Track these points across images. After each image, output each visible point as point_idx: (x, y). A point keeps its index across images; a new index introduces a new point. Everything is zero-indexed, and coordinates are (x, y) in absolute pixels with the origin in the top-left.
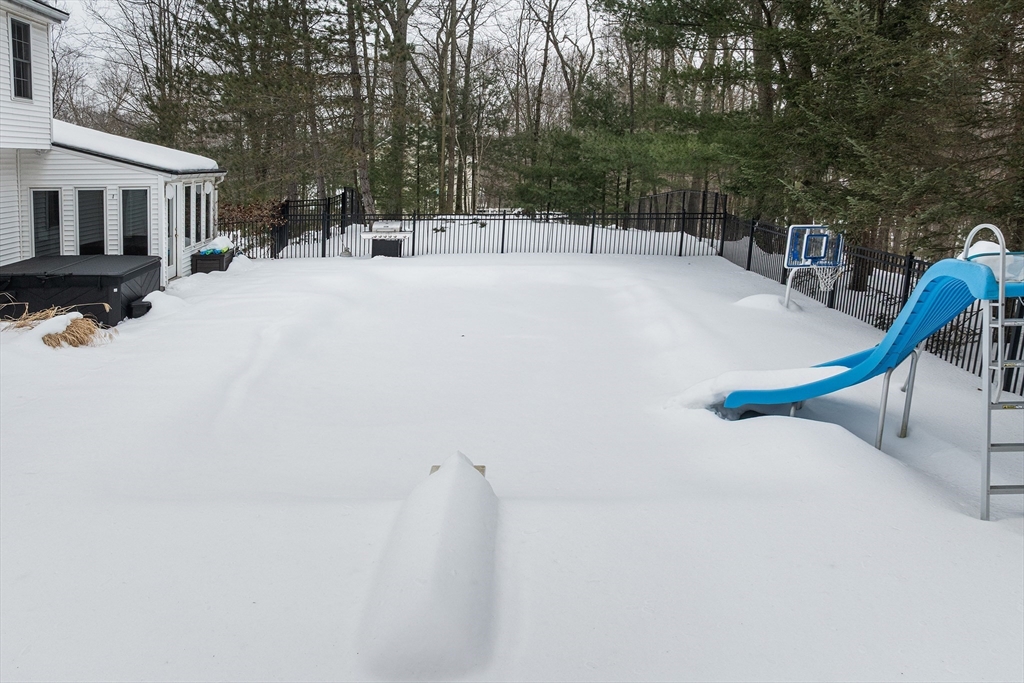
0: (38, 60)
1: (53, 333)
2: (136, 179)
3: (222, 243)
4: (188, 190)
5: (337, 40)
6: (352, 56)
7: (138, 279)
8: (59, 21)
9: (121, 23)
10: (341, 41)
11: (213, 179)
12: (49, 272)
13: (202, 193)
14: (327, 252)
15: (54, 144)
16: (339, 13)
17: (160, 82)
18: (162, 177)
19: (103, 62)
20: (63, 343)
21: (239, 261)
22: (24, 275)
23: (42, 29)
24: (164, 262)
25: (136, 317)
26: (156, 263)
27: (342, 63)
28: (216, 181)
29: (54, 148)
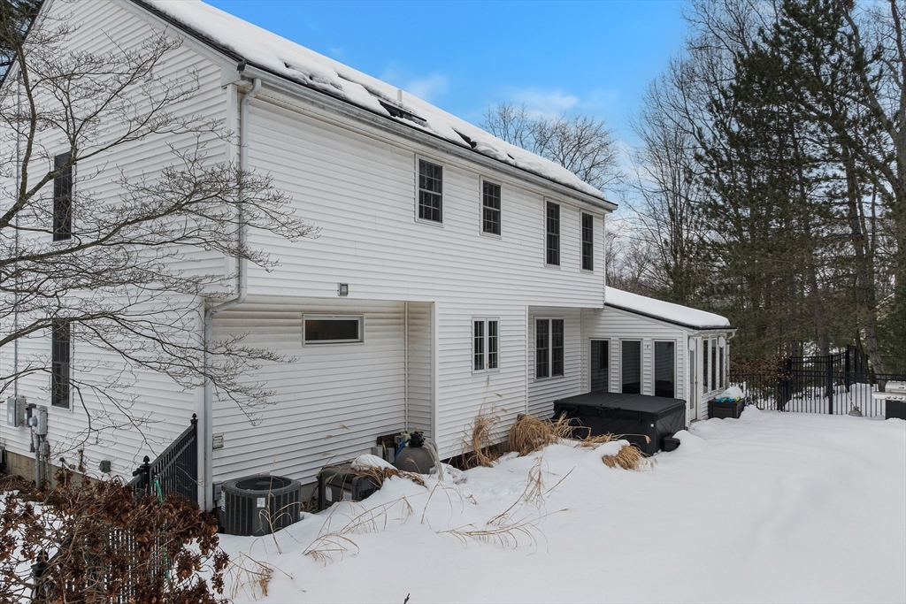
0: (598, 241)
1: (609, 455)
2: (666, 333)
3: (734, 392)
4: (706, 343)
5: (837, 204)
6: (853, 218)
7: (668, 418)
8: (611, 211)
9: (644, 209)
10: (841, 204)
11: (725, 335)
12: (604, 405)
13: (717, 346)
14: (834, 410)
15: (606, 304)
16: (838, 178)
17: (674, 253)
18: (686, 332)
19: (629, 239)
20: (616, 464)
21: (750, 410)
22: (586, 406)
23: (600, 218)
24: (688, 405)
25: (668, 451)
26: (681, 406)
27: (844, 225)
28: (728, 336)
29: (606, 307)
